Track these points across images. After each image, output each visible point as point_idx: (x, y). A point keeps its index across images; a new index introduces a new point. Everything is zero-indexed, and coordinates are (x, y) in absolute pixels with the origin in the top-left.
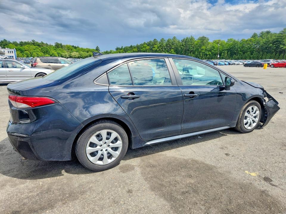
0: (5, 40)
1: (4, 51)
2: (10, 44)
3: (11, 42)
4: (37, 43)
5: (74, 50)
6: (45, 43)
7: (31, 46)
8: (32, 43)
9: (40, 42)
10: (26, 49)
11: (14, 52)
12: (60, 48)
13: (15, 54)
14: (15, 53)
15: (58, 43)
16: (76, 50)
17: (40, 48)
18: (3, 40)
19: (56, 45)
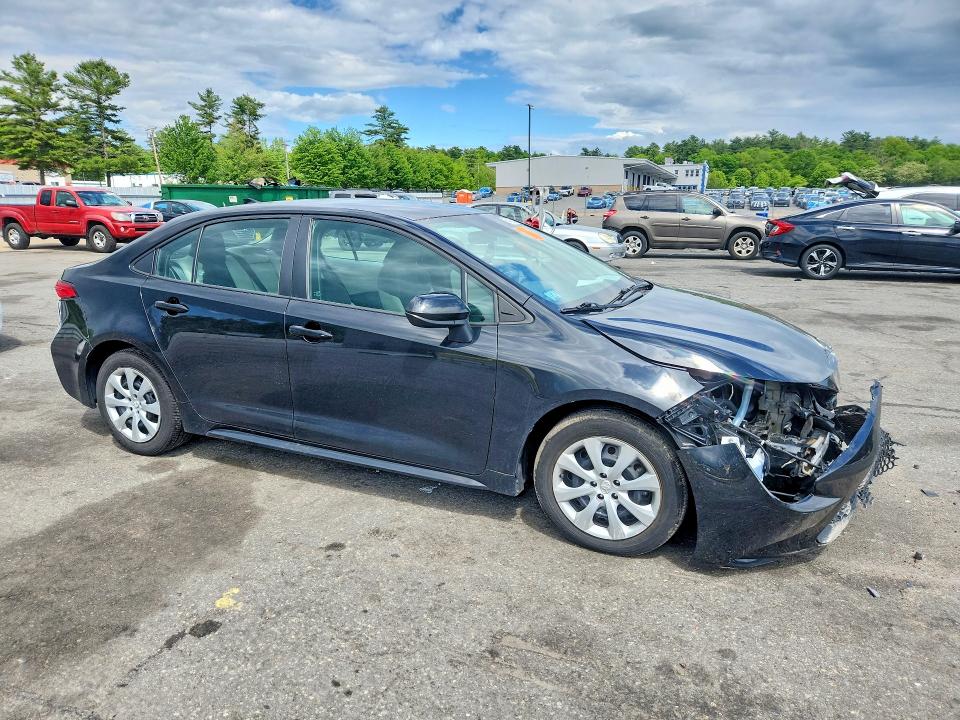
0: (693, 137)
1: (677, 171)
2: (705, 150)
3: (709, 141)
4: (784, 138)
5: (917, 154)
6: (809, 135)
7: (762, 152)
8: (768, 142)
9: (792, 134)
10: (742, 162)
11: (701, 173)
12: (859, 151)
13: (703, 180)
14: (704, 175)
15: (857, 131)
16: (921, 156)
17: (787, 156)
18: (687, 138)
19: (848, 141)
